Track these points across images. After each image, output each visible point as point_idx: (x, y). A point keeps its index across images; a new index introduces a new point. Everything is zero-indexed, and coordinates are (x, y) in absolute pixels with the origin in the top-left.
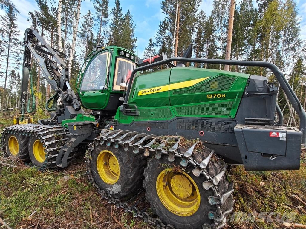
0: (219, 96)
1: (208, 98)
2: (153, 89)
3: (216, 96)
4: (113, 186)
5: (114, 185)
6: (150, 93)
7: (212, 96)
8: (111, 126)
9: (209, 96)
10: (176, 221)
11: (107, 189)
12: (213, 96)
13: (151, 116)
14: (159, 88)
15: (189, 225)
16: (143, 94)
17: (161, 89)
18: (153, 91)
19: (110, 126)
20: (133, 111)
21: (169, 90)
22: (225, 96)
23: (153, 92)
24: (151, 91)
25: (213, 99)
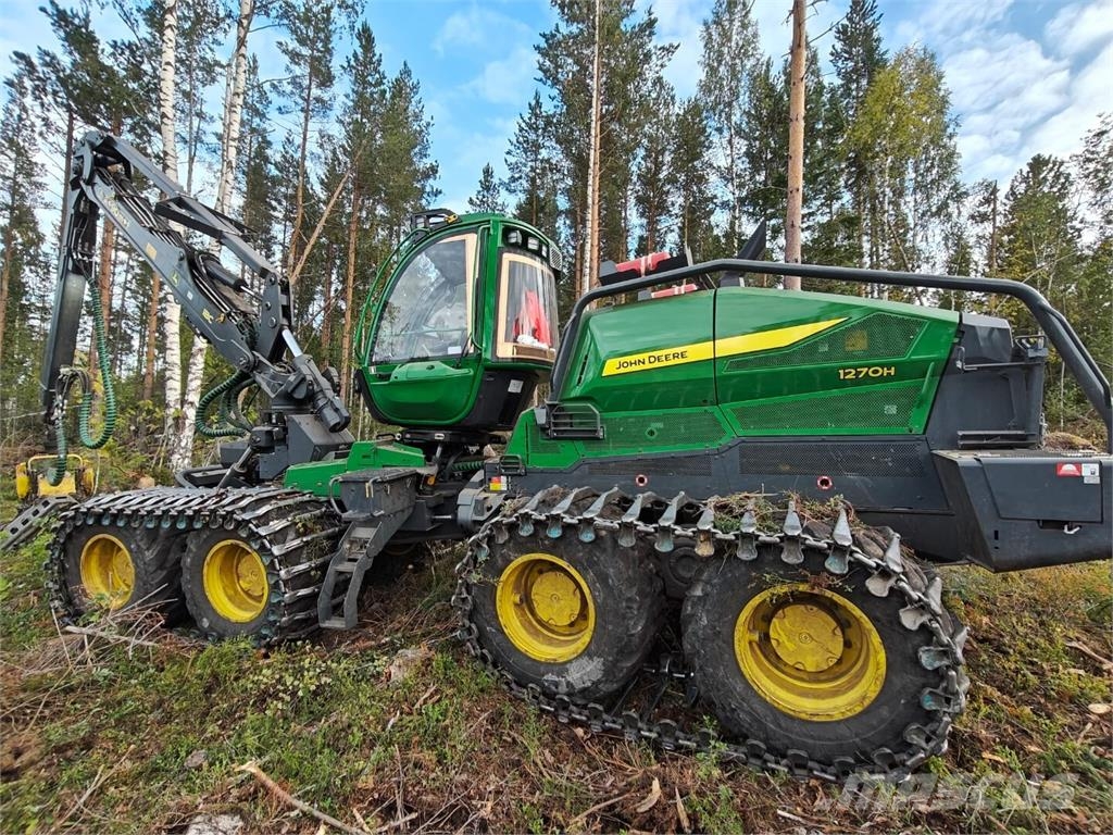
0: (876, 372)
1: (842, 377)
2: (656, 354)
3: (867, 372)
4: (568, 666)
5: (574, 664)
6: (648, 366)
7: (854, 372)
8: (494, 478)
9: (845, 374)
10: (812, 737)
11: (545, 678)
12: (858, 373)
13: (649, 437)
14: (679, 350)
15: (857, 740)
16: (622, 370)
17: (687, 354)
18: (659, 359)
19: (490, 480)
20: (581, 423)
21: (715, 358)
22: (892, 372)
23: (657, 365)
24: (652, 359)
25: (856, 382)
